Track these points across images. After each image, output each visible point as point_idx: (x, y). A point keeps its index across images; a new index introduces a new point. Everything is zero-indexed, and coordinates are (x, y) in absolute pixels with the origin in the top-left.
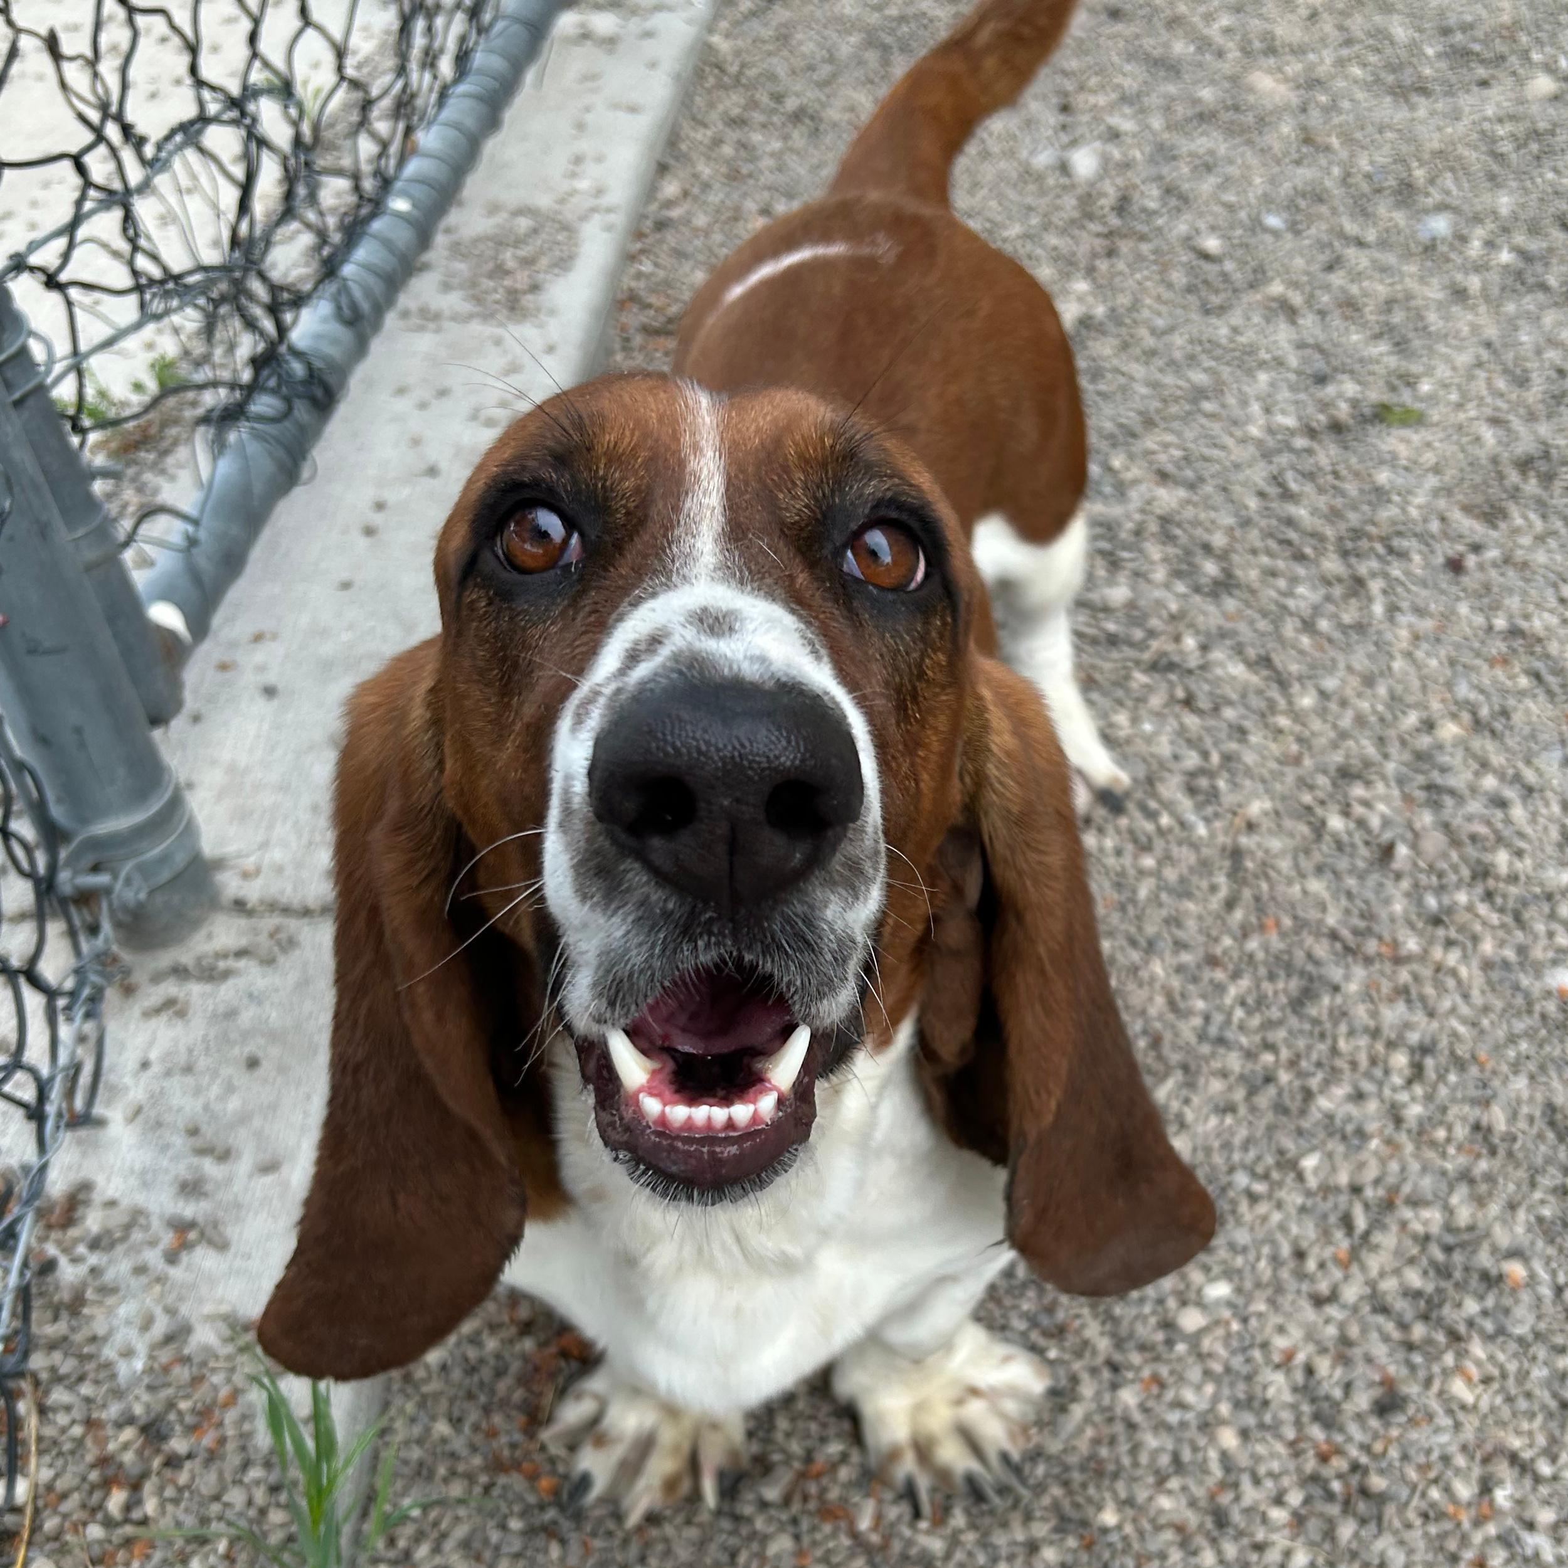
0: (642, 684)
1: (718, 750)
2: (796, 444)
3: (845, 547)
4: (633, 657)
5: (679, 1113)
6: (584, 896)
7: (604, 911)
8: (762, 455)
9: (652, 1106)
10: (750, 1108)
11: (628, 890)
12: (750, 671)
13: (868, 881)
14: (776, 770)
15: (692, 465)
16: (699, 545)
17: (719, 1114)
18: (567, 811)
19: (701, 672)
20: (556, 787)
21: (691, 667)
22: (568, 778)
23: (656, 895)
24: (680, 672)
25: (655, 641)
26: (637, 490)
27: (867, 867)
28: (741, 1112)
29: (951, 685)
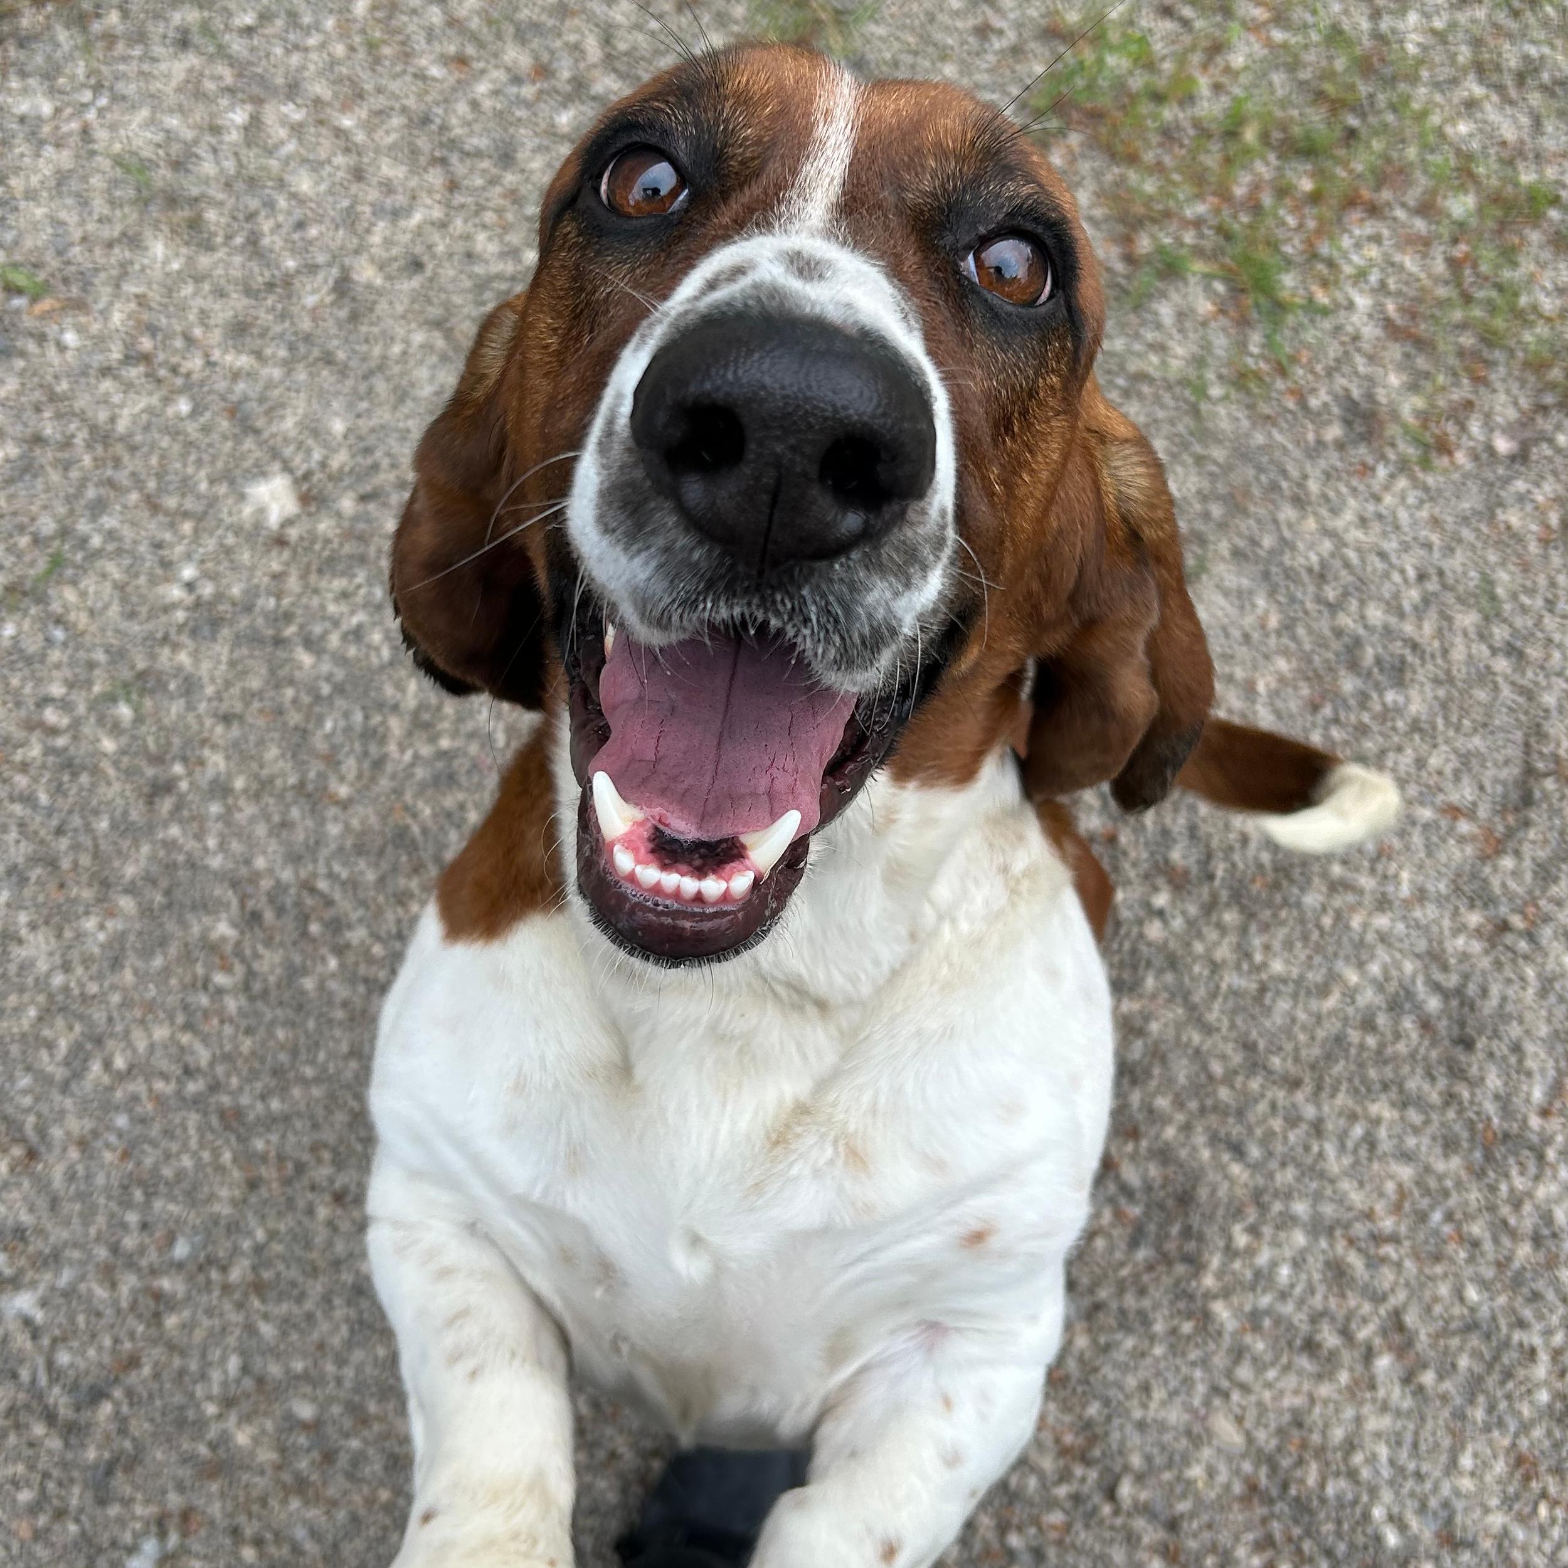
0: (716, 306)
1: (783, 388)
2: (937, 133)
3: (968, 248)
4: (712, 285)
5: (651, 874)
6: (607, 529)
7: (626, 550)
8: (897, 133)
9: (624, 861)
10: (723, 885)
11: (653, 532)
12: (834, 314)
13: (925, 568)
14: (841, 421)
15: (820, 131)
16: (809, 209)
17: (689, 885)
18: (609, 432)
19: (782, 304)
20: (604, 408)
21: (772, 297)
22: (619, 396)
23: (683, 541)
24: (759, 300)
25: (738, 271)
26: (759, 142)
27: (926, 551)
28: (712, 887)
29: (1065, 412)
